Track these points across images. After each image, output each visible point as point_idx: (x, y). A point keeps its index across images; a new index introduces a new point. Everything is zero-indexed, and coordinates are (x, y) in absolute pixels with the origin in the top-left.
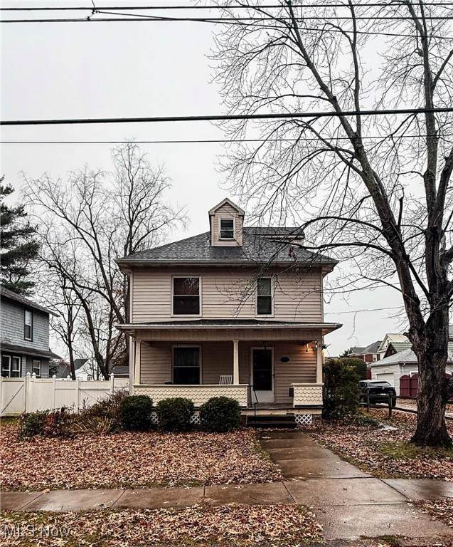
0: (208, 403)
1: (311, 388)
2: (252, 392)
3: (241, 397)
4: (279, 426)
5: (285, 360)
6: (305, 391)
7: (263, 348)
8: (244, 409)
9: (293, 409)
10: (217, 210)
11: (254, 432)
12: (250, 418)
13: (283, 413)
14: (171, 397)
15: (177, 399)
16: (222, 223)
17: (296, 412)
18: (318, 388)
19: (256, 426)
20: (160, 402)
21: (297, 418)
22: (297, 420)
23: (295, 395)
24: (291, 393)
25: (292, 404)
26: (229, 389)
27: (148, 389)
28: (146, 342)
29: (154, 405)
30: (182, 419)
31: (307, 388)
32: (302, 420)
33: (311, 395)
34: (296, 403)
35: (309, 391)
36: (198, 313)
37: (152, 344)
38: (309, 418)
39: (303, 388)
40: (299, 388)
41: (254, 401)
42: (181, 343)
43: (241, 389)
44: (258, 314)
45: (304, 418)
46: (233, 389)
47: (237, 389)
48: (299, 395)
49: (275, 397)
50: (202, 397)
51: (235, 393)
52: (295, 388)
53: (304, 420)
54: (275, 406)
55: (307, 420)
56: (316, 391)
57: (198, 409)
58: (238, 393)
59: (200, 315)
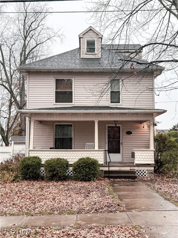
0: (78, 162)
1: (146, 152)
2: (107, 155)
3: (100, 157)
4: (125, 178)
5: (129, 133)
6: (142, 154)
7: (114, 125)
8: (102, 166)
9: (134, 166)
10: (84, 34)
11: (108, 181)
12: (106, 172)
13: (128, 169)
14: (53, 157)
15: (58, 159)
16: (87, 42)
17: (136, 168)
18: (151, 152)
19: (109, 177)
20: (47, 161)
21: (137, 172)
22: (137, 174)
23: (136, 157)
24: (133, 155)
25: (134, 163)
26: (92, 153)
27: (38, 152)
28: (37, 121)
29: (43, 163)
30: (61, 172)
31: (144, 152)
32: (140, 174)
33: (146, 157)
34: (136, 162)
35: (145, 154)
36: (72, 102)
37: (41, 122)
38: (145, 172)
39: (141, 152)
40: (138, 152)
41: (108, 160)
42: (60, 122)
43: (99, 152)
44: (111, 102)
45: (142, 172)
46: (94, 152)
47: (97, 152)
48: (138, 157)
49: (122, 158)
50: (74, 157)
51: (96, 155)
52: (136, 152)
53: (142, 174)
54: (122, 164)
55: (143, 174)
56: (150, 155)
57: (71, 165)
58: (98, 155)
59: (73, 103)
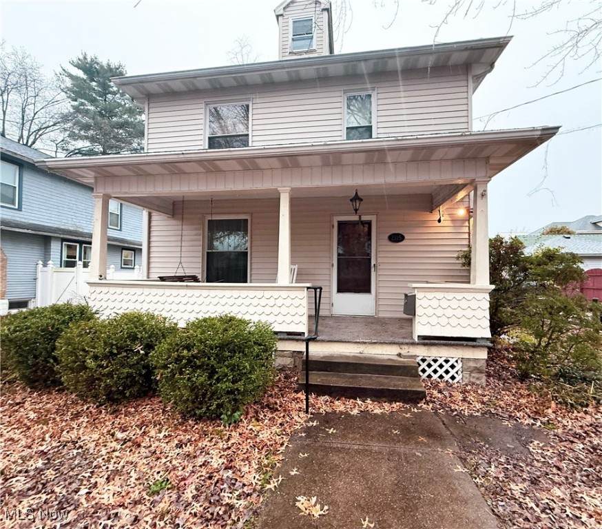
1: (459, 296)
3: (291, 311)
4: (378, 395)
5: (396, 238)
6: (445, 304)
7: (356, 218)
8: (299, 337)
9: (413, 344)
17: (421, 352)
18: (479, 296)
21: (424, 365)
25: (411, 331)
26: (268, 294)
31: (450, 296)
32: (436, 372)
33: (459, 313)
35: (454, 304)
38: (453, 367)
39: (440, 295)
40: (430, 295)
43: (293, 294)
45: (441, 366)
46: (276, 294)
47: (284, 294)
49: (377, 305)
52: (419, 295)
53: (441, 372)
55: (447, 372)
